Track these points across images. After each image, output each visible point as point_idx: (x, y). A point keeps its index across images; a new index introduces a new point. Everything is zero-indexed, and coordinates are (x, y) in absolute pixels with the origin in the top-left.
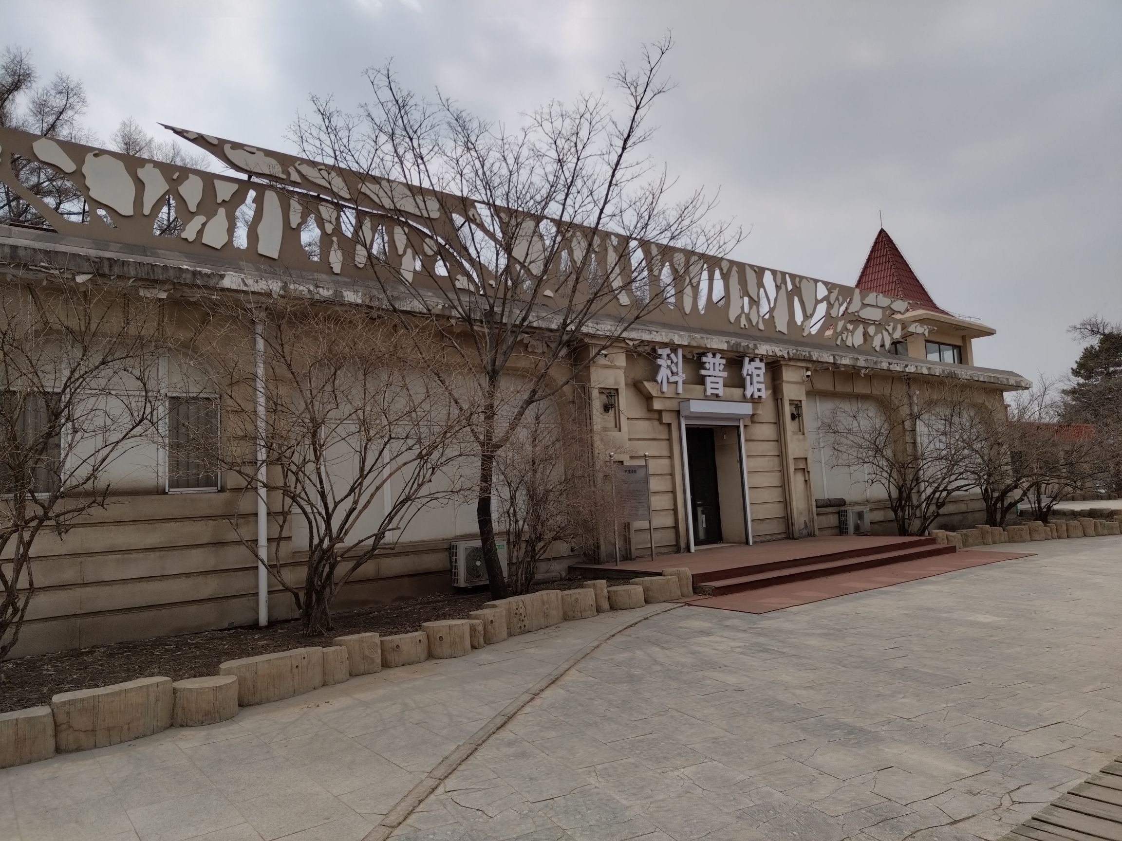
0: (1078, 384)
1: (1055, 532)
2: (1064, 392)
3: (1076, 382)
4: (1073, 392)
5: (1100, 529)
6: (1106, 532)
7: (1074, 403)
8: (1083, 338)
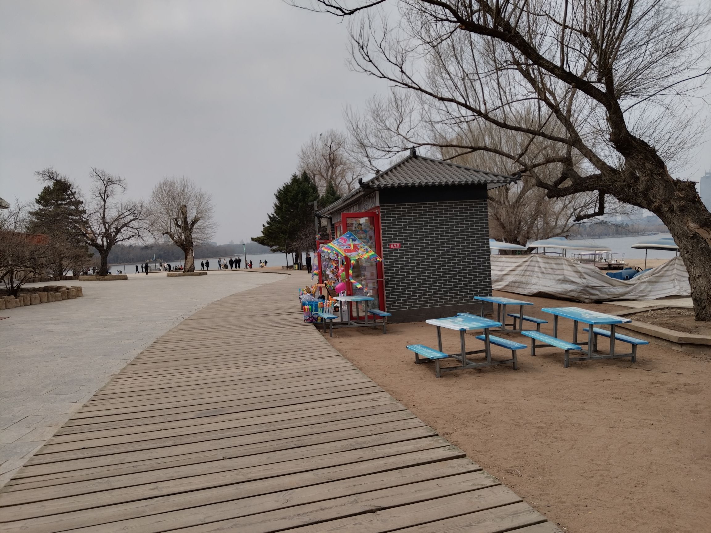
0: (40, 209)
1: (22, 302)
2: (30, 213)
3: (38, 208)
4: (36, 214)
5: (50, 298)
6: (54, 299)
7: (36, 221)
8: (43, 180)
